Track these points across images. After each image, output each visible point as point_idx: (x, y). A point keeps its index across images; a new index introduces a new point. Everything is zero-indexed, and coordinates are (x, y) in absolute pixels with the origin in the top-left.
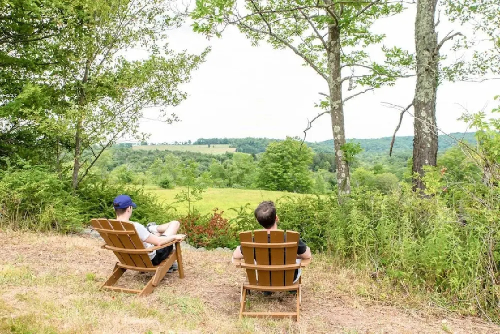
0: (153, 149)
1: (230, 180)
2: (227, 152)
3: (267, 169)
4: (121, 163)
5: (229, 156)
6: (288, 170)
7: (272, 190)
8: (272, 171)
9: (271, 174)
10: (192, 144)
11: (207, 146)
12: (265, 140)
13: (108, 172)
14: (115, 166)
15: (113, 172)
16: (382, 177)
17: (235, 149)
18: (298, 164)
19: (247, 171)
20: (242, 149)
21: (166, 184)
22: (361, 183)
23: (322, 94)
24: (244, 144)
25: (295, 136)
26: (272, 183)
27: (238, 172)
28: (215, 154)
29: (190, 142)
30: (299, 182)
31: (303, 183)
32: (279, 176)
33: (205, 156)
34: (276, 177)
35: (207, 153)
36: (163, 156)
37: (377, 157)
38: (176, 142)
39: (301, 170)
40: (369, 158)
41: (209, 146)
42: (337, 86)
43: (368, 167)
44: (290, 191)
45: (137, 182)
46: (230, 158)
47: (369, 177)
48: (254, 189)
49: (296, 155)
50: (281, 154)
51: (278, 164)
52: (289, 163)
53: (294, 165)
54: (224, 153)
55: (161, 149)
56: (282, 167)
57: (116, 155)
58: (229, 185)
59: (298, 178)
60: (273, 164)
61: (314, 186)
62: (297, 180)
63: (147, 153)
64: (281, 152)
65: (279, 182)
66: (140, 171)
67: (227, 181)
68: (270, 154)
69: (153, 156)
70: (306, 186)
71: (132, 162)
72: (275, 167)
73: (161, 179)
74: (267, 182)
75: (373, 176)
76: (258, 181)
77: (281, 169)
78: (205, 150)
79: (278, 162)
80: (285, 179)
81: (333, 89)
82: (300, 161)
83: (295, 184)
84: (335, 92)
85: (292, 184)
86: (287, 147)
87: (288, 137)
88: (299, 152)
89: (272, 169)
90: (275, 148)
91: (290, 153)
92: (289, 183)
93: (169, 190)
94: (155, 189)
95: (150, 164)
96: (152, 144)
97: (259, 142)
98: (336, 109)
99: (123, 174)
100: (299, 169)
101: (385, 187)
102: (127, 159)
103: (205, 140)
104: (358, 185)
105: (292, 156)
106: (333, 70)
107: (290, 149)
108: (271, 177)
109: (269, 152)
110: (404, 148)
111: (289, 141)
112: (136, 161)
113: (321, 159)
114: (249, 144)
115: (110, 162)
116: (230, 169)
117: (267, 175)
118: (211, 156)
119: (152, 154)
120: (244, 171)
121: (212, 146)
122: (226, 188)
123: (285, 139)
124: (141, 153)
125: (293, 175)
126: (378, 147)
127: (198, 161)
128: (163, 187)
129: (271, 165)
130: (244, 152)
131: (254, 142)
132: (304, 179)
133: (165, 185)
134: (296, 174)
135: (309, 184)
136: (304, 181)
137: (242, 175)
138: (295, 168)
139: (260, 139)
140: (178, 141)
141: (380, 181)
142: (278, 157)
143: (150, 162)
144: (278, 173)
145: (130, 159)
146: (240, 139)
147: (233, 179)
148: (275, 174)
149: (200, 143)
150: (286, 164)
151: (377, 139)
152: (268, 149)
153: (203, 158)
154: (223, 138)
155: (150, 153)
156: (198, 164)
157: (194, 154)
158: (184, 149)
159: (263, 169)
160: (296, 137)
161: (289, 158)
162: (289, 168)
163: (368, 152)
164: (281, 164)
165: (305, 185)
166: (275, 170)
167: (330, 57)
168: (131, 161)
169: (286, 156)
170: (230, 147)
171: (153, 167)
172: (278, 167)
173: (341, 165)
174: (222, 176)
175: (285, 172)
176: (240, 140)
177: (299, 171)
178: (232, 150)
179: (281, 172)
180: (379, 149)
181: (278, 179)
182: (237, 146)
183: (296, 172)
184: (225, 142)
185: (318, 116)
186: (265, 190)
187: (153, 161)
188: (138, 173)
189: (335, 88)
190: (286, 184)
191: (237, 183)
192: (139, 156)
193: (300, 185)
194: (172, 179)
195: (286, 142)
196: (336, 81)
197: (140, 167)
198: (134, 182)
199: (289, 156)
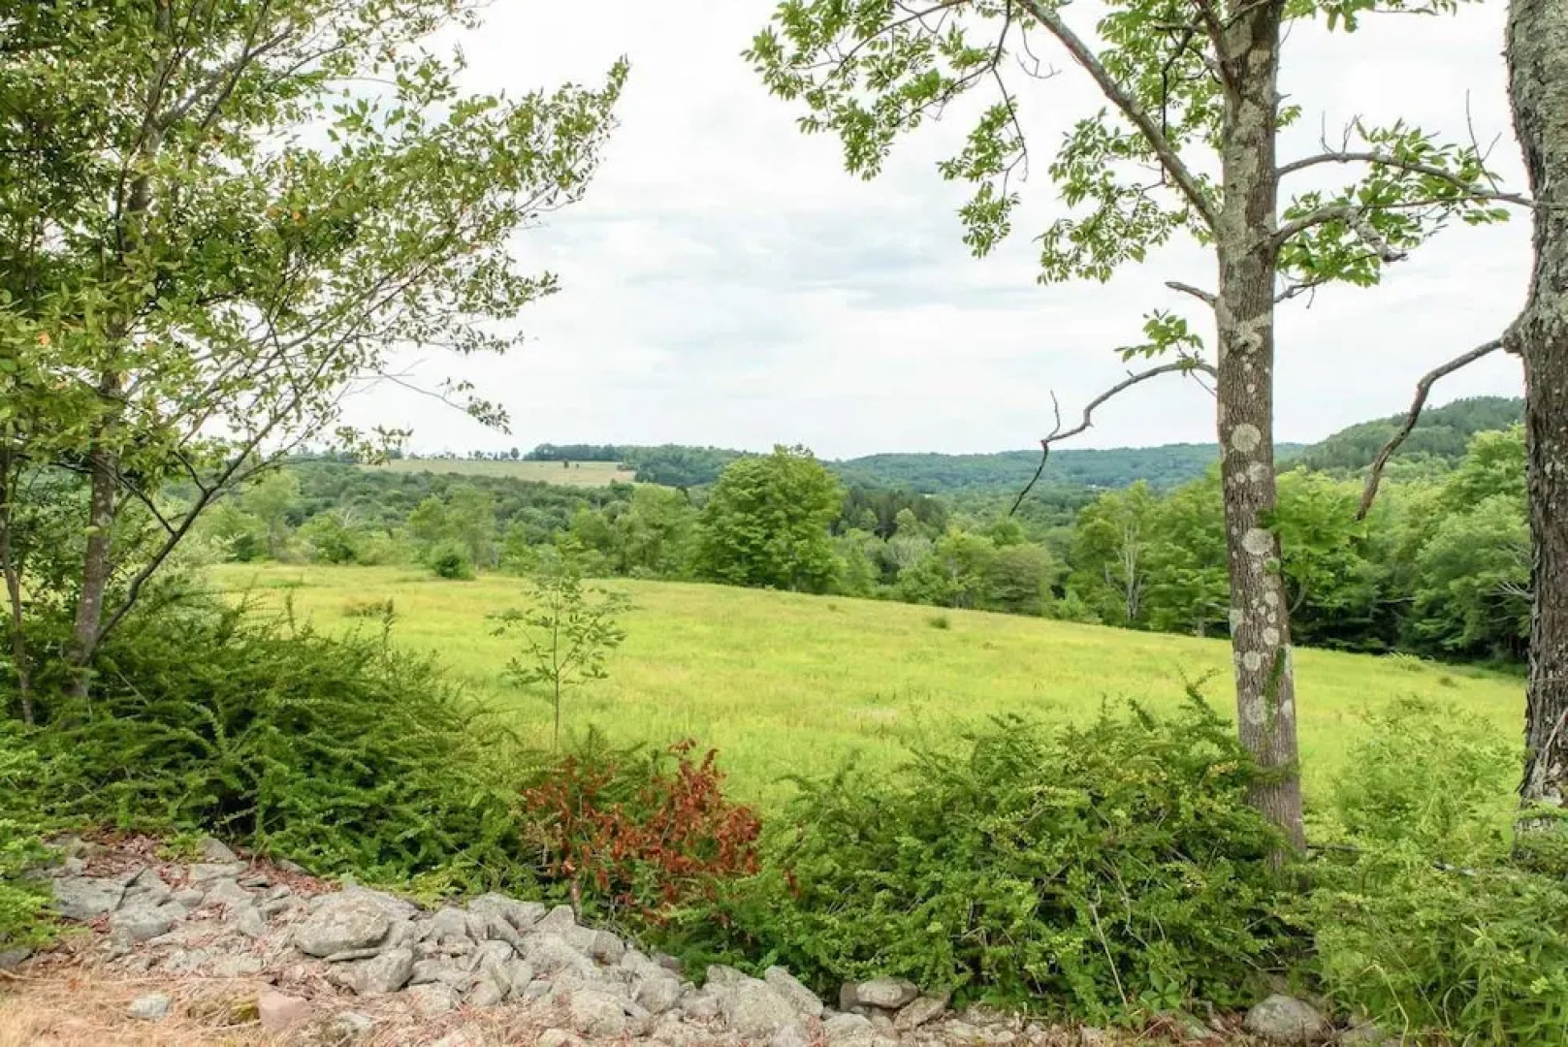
0: (416, 470)
1: (624, 555)
2: (613, 481)
3: (721, 528)
4: (328, 505)
5: (620, 491)
6: (776, 531)
7: (734, 583)
8: (736, 535)
9: (732, 542)
10: (520, 457)
11: (561, 464)
12: (711, 452)
13: (288, 531)
14: (310, 512)
15: (301, 529)
16: (1014, 554)
17: (633, 474)
18: (804, 518)
19: (669, 533)
20: (652, 475)
21: (452, 565)
22: (962, 568)
23: (1180, 287)
24: (657, 461)
25: (795, 444)
26: (735, 567)
27: (645, 535)
28: (582, 486)
29: (515, 453)
30: (805, 564)
31: (816, 567)
32: (752, 547)
33: (557, 490)
34: (745, 549)
35: (562, 484)
36: (443, 489)
37: (989, 499)
38: (478, 453)
39: (810, 536)
40: (970, 502)
41: (566, 466)
42: (1264, 252)
43: (970, 524)
44: (782, 586)
45: (369, 556)
46: (622, 498)
47: (982, 554)
48: (686, 580)
49: (798, 493)
50: (760, 490)
51: (751, 517)
52: (779, 513)
53: (792, 519)
54: (607, 484)
55: (439, 470)
56: (760, 525)
57: (312, 483)
58: (622, 570)
59: (803, 553)
60: (739, 515)
61: (844, 573)
62: (800, 559)
63: (400, 480)
64: (759, 485)
65: (752, 562)
66: (381, 529)
67: (615, 559)
68: (731, 489)
69: (415, 489)
70: (823, 575)
71: (356, 503)
72: (745, 524)
73: (438, 551)
74: (722, 563)
75: (993, 550)
76: (697, 560)
77: (759, 529)
78: (558, 476)
79: (751, 510)
80: (768, 554)
81: (1245, 265)
82: (809, 510)
83: (794, 568)
84: (1250, 276)
85: (786, 567)
86: (775, 472)
87: (777, 448)
88: (805, 486)
89: (736, 529)
90: (743, 474)
91: (783, 490)
92: (778, 565)
93: (461, 583)
94: (420, 580)
95: (409, 509)
96: (413, 457)
97: (696, 457)
98: (1252, 349)
99: (331, 535)
100: (805, 532)
101: (1021, 579)
102: (343, 494)
103: (554, 448)
104: (955, 572)
105: (786, 495)
106: (1250, 178)
107: (784, 479)
108: (732, 551)
109: (728, 485)
110: (1055, 478)
111: (780, 458)
112: (368, 502)
113: (855, 504)
114: (670, 462)
115: (294, 502)
116: (625, 527)
117: (721, 544)
118: (573, 493)
119: (414, 481)
120: (661, 532)
121: (572, 464)
122: (615, 577)
123: (771, 451)
124: (382, 479)
125: (789, 545)
126: (992, 476)
127: (536, 504)
128: (444, 574)
129: (731, 519)
130: (655, 480)
131: (681, 457)
132: (817, 556)
133: (449, 570)
134: (798, 544)
135: (830, 569)
136: (818, 562)
137: (654, 544)
138: (794, 527)
139: (699, 450)
140: (485, 450)
141: (1009, 563)
142: (752, 498)
143: (407, 503)
144: (750, 539)
145: (351, 495)
146: (648, 448)
147: (633, 555)
148: (743, 541)
149: (542, 455)
150: (772, 517)
151: (991, 456)
152: (725, 476)
153: (551, 497)
154: (602, 445)
155: (408, 480)
156: (537, 513)
157: (526, 484)
158: (501, 471)
159: (713, 527)
160: (799, 448)
161: (779, 502)
162: (779, 527)
163: (965, 488)
164: (759, 517)
165: (820, 572)
166: (743, 532)
167: (1242, 120)
168: (354, 500)
169: (771, 495)
170: (620, 468)
171: (416, 519)
172: (751, 523)
173: (1260, 593)
174: (603, 544)
175: (768, 537)
176: (648, 452)
177: (804, 537)
178: (626, 477)
179: (760, 537)
180: (993, 480)
181: (749, 556)
182: (638, 465)
183: (799, 539)
184: (608, 455)
185: (1128, 383)
186: (718, 583)
187: (415, 502)
188: (374, 534)
189: (1256, 259)
190: (771, 569)
191: (643, 565)
192: (375, 487)
193: (807, 571)
194: (469, 552)
195: (772, 458)
196: (1261, 229)
197: (379, 517)
198: (361, 558)
199: (779, 496)
